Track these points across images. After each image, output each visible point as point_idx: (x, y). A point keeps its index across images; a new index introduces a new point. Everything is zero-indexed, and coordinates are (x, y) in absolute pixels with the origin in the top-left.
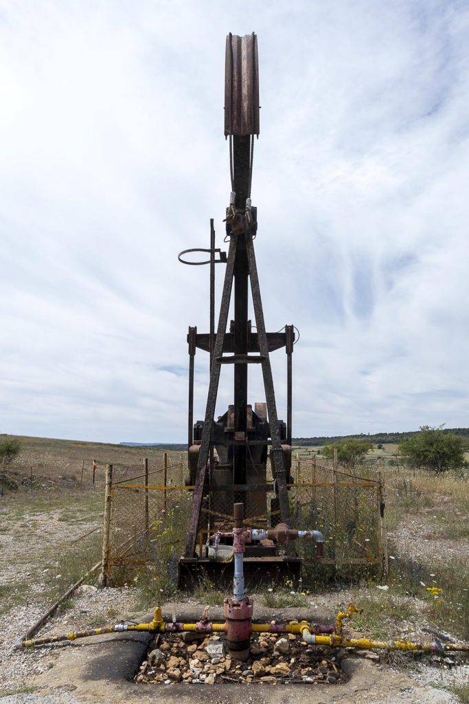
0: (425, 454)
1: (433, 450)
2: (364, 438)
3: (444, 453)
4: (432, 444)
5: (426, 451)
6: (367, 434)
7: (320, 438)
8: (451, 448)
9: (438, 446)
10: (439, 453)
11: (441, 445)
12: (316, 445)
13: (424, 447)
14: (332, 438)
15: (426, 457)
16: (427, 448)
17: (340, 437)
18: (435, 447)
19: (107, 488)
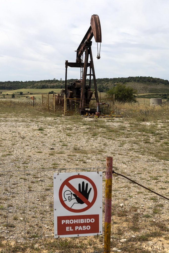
0: (118, 95)
1: (121, 94)
2: (57, 84)
3: (125, 95)
4: (121, 91)
5: (118, 94)
6: (59, 80)
7: (14, 82)
8: (129, 93)
9: (123, 92)
10: (123, 95)
11: (125, 91)
12: (10, 88)
13: (118, 92)
14: (26, 82)
15: (118, 96)
16: (119, 93)
17: (33, 81)
18: (122, 92)
19: (65, 99)
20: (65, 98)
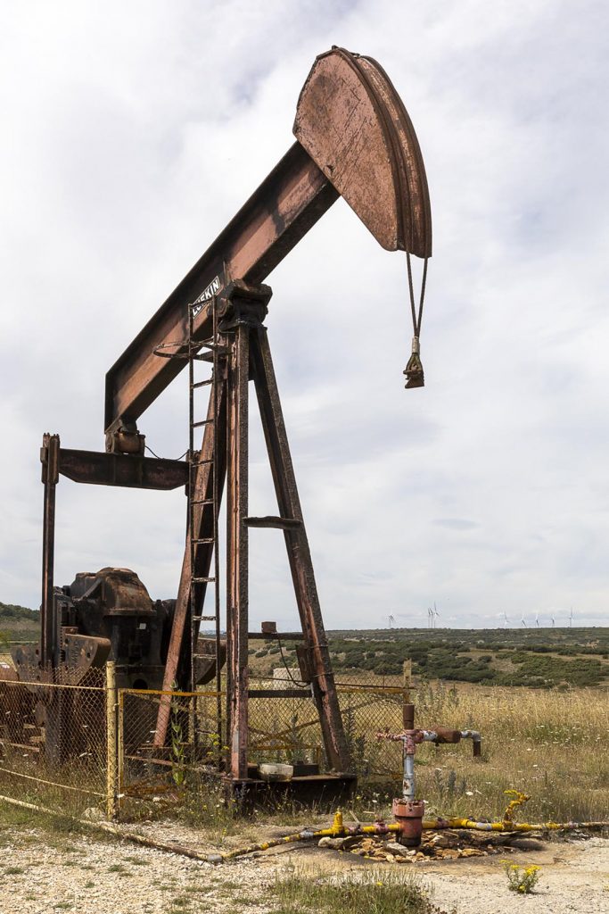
19: (110, 694)
20: (116, 689)
